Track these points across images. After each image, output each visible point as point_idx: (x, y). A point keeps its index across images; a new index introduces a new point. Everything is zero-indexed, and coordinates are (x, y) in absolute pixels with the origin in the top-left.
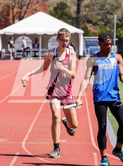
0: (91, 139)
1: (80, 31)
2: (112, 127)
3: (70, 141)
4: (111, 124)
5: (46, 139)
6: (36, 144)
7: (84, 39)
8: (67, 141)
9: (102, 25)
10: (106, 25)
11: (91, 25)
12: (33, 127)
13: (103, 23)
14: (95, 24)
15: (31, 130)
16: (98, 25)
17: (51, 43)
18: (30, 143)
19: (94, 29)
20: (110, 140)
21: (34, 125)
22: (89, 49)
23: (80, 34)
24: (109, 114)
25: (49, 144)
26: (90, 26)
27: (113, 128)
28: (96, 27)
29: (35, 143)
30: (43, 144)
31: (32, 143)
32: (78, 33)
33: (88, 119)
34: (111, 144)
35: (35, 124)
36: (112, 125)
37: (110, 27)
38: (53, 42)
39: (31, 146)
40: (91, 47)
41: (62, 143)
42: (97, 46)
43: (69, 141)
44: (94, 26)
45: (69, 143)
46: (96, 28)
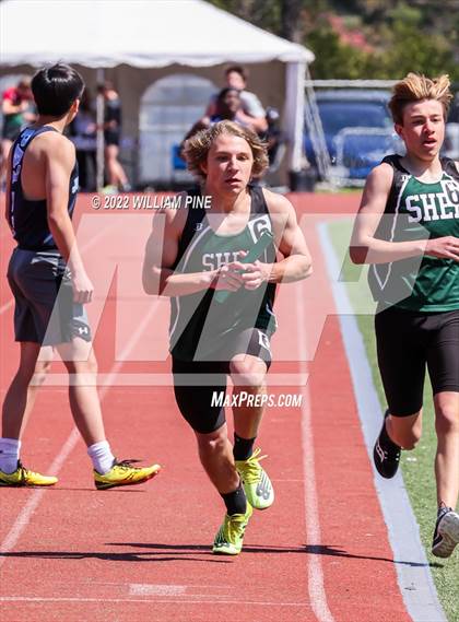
0: (306, 582)
1: (297, 53)
2: (419, 521)
3: (204, 591)
4: (415, 508)
5: (88, 580)
6: (38, 603)
7: (316, 89)
8: (188, 591)
9: (408, 22)
10: (426, 23)
11: (354, 20)
12: (31, 520)
13: (415, 14)
14: (373, 19)
15: (16, 536)
16: (390, 21)
17: (157, 109)
18: (7, 599)
19: (367, 40)
20: (402, 589)
21: (36, 509)
22: (339, 140)
23: (296, 63)
24: (409, 459)
25: (102, 603)
26: (351, 30)
27: (423, 526)
28: (377, 31)
29: (29, 599)
30: (69, 604)
31: (13, 599)
32: (285, 58)
33: (302, 485)
34: (403, 606)
35: (40, 504)
36: (416, 513)
37: (446, 34)
38: (164, 103)
39: (11, 613)
40: (348, 131)
41: (162, 598)
42: (382, 126)
43: (197, 591)
44: (368, 30)
45: (199, 598)
46: (376, 38)
